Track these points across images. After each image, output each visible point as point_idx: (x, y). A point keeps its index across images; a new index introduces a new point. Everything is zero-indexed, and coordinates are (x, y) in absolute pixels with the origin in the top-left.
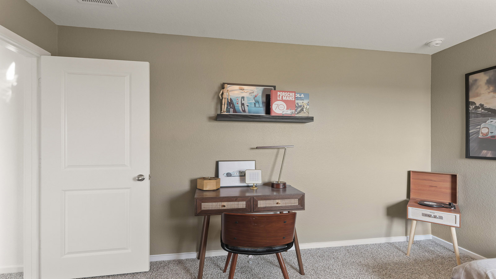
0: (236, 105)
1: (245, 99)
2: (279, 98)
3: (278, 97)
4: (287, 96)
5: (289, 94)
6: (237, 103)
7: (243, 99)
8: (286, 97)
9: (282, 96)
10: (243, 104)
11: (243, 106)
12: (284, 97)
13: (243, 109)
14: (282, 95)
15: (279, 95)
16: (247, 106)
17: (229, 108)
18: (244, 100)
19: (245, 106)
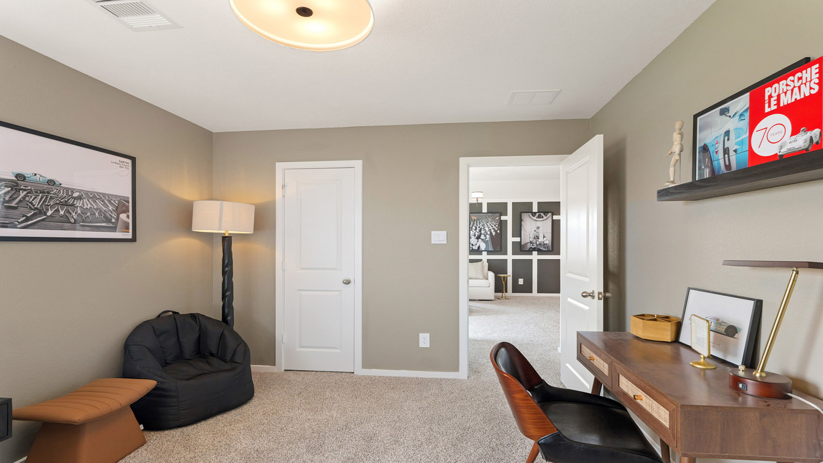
0: (714, 156)
1: (732, 135)
2: (769, 106)
3: (767, 105)
4: (792, 90)
5: (800, 78)
6: (717, 152)
7: (726, 138)
8: (789, 93)
9: (779, 96)
10: (726, 151)
11: (726, 156)
12: (782, 96)
13: (727, 164)
14: (777, 94)
15: (770, 96)
16: (735, 151)
17: (703, 167)
18: (728, 140)
19: (732, 153)
